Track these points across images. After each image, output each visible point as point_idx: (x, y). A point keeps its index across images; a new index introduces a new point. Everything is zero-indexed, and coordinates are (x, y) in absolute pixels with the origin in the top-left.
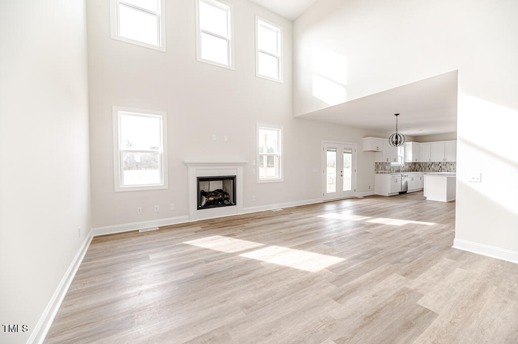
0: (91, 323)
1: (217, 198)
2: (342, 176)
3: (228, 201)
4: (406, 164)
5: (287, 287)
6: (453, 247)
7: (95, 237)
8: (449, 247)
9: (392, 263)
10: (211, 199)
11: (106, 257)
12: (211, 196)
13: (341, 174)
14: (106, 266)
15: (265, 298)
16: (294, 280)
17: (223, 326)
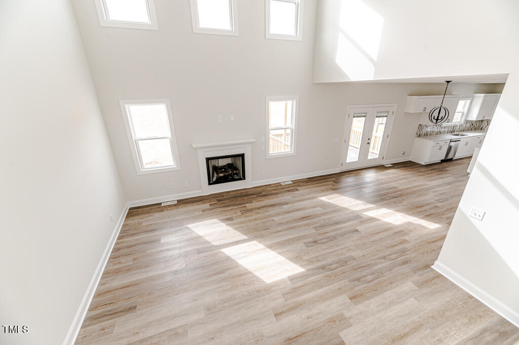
0: (113, 303)
1: (227, 174)
2: (368, 143)
3: (238, 176)
4: (467, 122)
5: (246, 294)
6: (432, 267)
7: (131, 209)
8: (428, 267)
9: (350, 281)
10: (221, 175)
11: (133, 235)
12: (221, 172)
13: (369, 141)
14: (131, 246)
15: (225, 302)
16: (256, 286)
17: (187, 324)
